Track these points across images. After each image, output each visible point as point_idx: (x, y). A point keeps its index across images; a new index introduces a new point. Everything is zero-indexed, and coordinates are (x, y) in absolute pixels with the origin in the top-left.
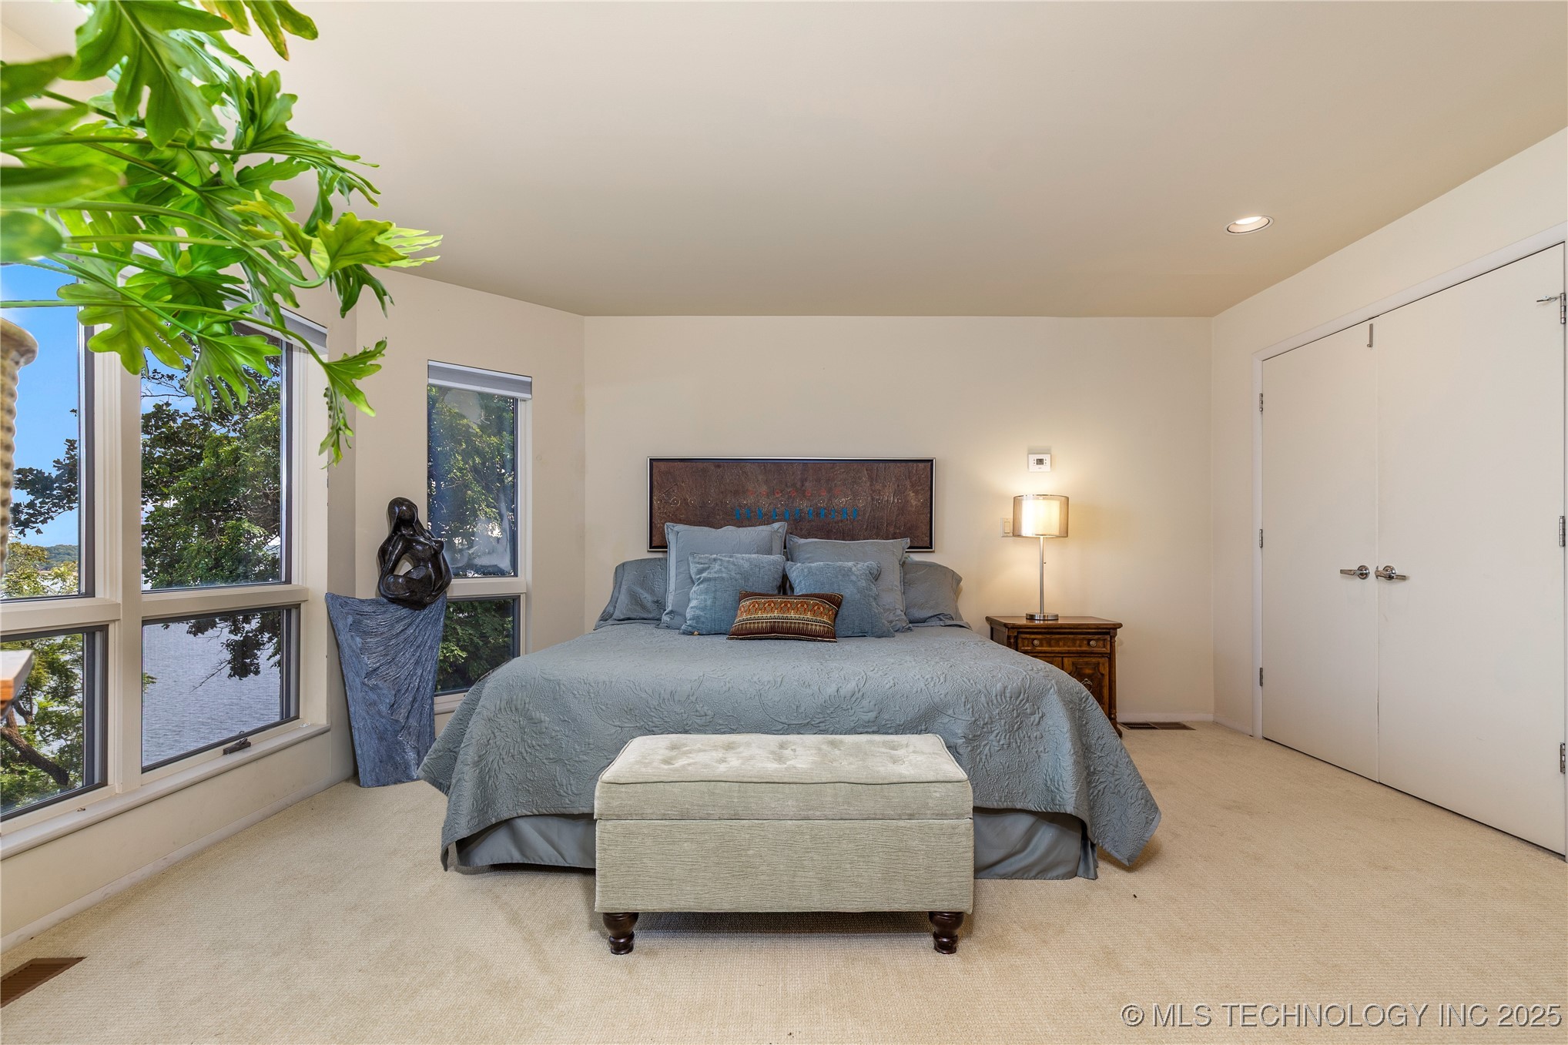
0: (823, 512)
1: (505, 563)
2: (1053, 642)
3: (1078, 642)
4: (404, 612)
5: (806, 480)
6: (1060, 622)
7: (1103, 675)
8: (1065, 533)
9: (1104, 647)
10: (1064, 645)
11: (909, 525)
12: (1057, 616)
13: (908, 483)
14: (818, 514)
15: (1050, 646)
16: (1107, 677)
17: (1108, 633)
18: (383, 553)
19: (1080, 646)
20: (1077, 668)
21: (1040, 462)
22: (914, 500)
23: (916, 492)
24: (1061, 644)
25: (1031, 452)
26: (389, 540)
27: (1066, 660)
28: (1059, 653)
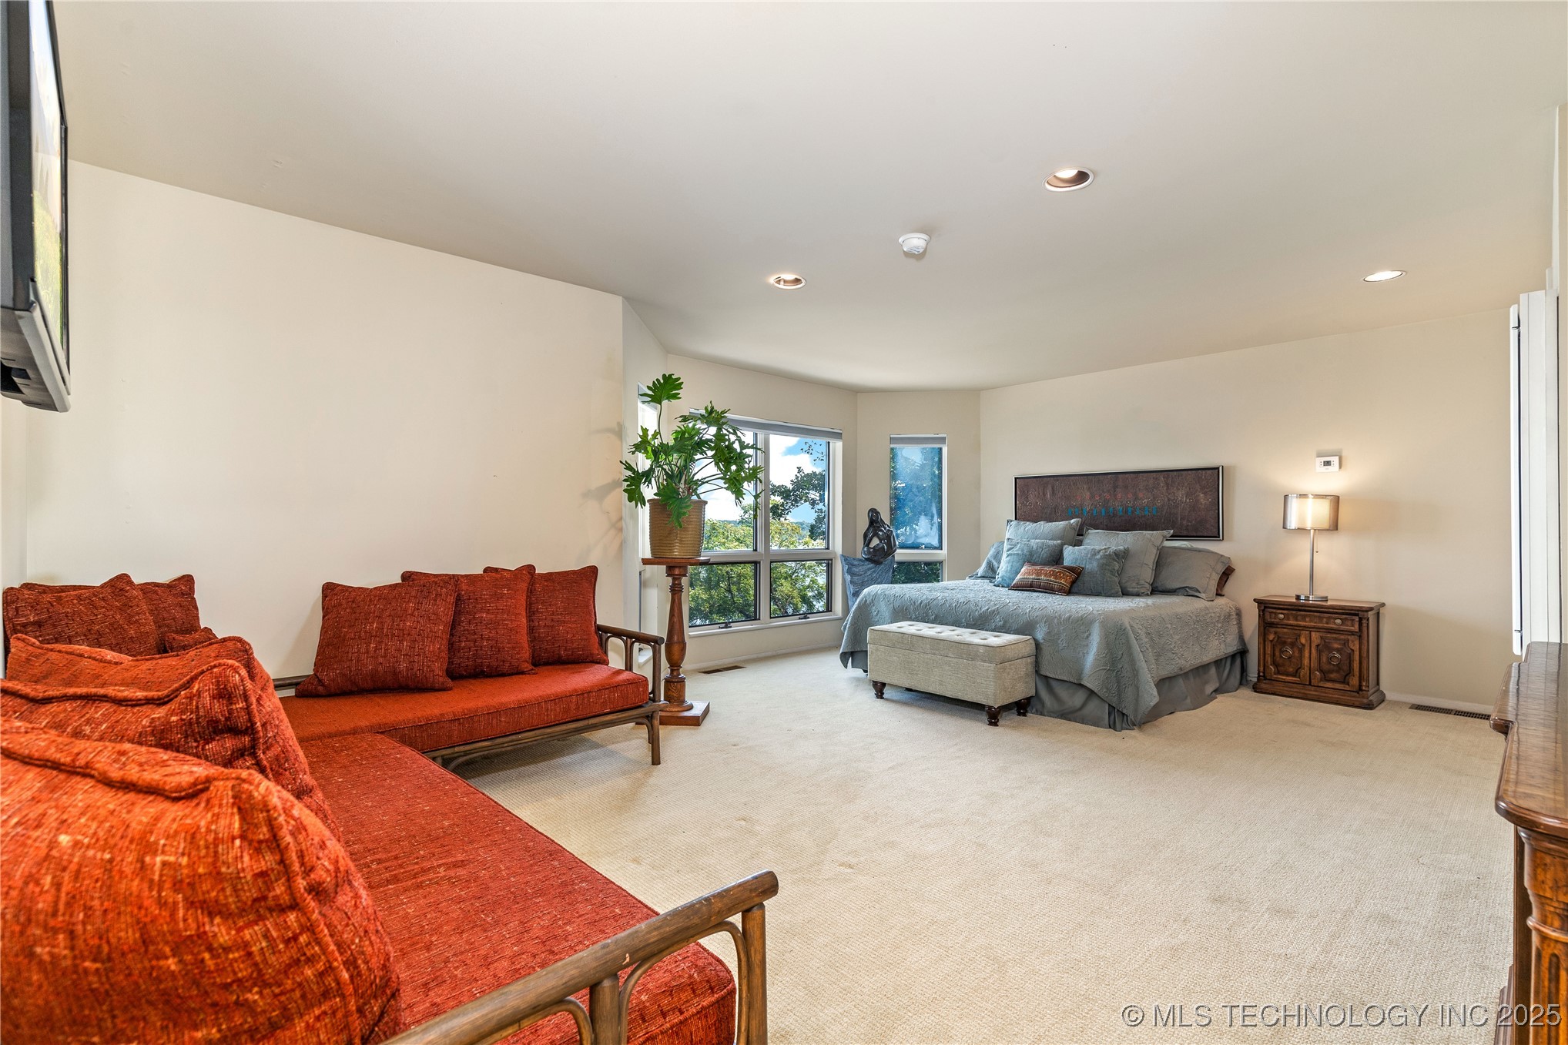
0: (1130, 509)
1: (935, 543)
2: (1299, 618)
3: (1325, 620)
4: (872, 565)
5: (1117, 487)
6: (1329, 603)
7: (1353, 650)
8: (1334, 526)
9: (1353, 626)
10: (1311, 621)
11: (1198, 519)
12: (1327, 597)
13: (1198, 486)
14: (1126, 512)
15: (1297, 620)
16: (1357, 654)
17: (1357, 615)
18: (865, 536)
19: (1327, 623)
20: (1325, 642)
21: (1328, 463)
22: (1203, 499)
23: (1205, 493)
24: (1307, 619)
25: (1319, 455)
26: (868, 529)
27: (1313, 634)
28: (1304, 627)
